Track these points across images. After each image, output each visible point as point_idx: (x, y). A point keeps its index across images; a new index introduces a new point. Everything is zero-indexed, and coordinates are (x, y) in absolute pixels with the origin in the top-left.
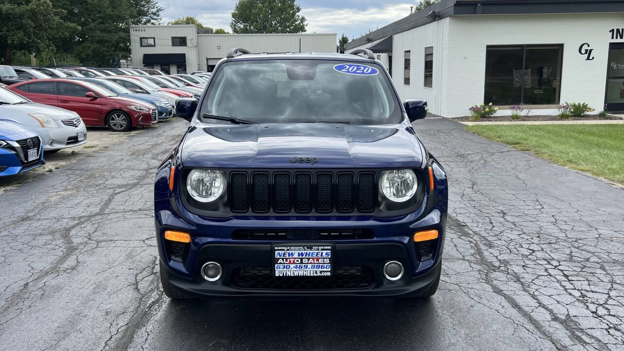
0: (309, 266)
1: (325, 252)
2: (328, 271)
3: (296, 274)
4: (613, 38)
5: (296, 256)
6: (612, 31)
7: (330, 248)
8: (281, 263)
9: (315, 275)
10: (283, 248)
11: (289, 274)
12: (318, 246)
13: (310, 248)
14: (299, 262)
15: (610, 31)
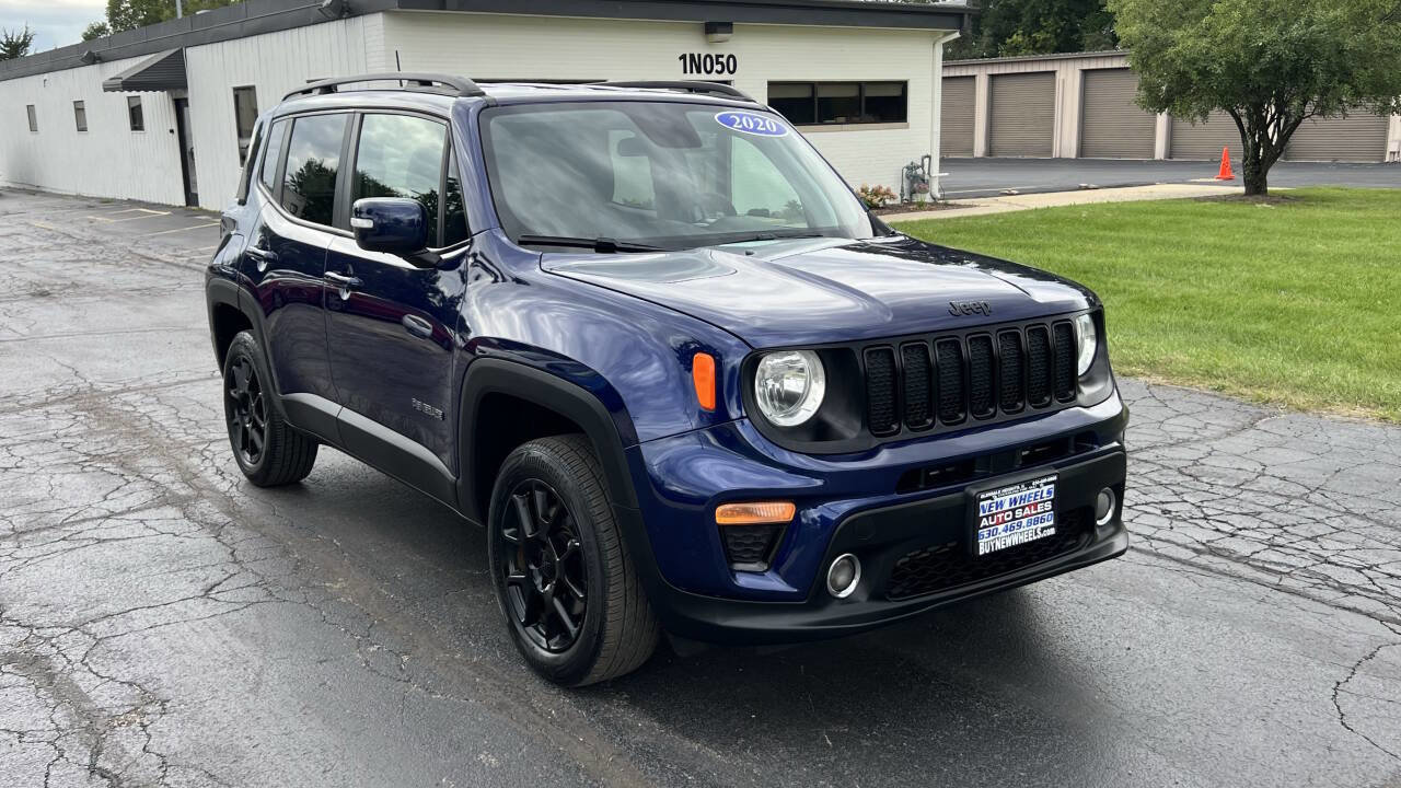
0: (1025, 521)
1: (1045, 489)
2: (1049, 527)
3: (1009, 543)
4: (685, 72)
5: (1006, 506)
6: (683, 57)
7: (1055, 478)
8: (985, 527)
9: (1035, 538)
10: (988, 495)
11: (1000, 546)
12: (1040, 478)
13: (1028, 484)
14: (1011, 518)
15: (680, 58)
